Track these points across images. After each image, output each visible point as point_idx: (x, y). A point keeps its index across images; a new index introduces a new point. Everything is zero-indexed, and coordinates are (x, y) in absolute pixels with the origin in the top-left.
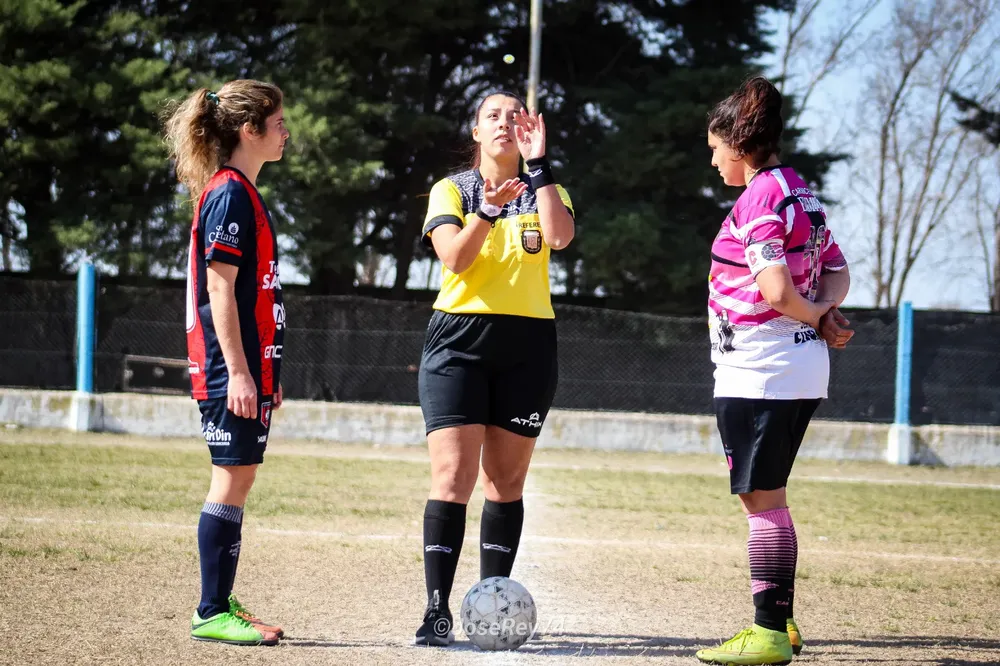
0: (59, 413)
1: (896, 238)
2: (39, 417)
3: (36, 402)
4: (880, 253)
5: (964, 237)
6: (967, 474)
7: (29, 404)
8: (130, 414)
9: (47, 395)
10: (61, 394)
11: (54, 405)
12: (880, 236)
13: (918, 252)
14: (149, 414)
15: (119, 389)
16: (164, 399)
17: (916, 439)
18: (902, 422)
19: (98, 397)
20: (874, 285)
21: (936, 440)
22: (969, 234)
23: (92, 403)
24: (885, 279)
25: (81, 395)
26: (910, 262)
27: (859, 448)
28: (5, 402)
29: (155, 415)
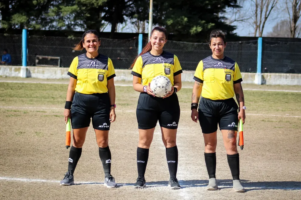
0: (17, 72)
1: (261, 11)
2: (12, 74)
3: (11, 69)
4: (256, 16)
5: (282, 11)
6: (277, 87)
7: (9, 70)
8: (38, 72)
9: (13, 67)
10: (17, 67)
11: (16, 70)
12: (257, 10)
13: (268, 15)
14: (43, 72)
15: (34, 65)
16: (47, 68)
17: (263, 77)
18: (259, 72)
19: (28, 67)
20: (255, 26)
21: (269, 77)
22: (285, 9)
23: (27, 69)
24: (258, 24)
25: (24, 67)
26: (266, 18)
27: (247, 80)
28: (2, 69)
29: (45, 73)
